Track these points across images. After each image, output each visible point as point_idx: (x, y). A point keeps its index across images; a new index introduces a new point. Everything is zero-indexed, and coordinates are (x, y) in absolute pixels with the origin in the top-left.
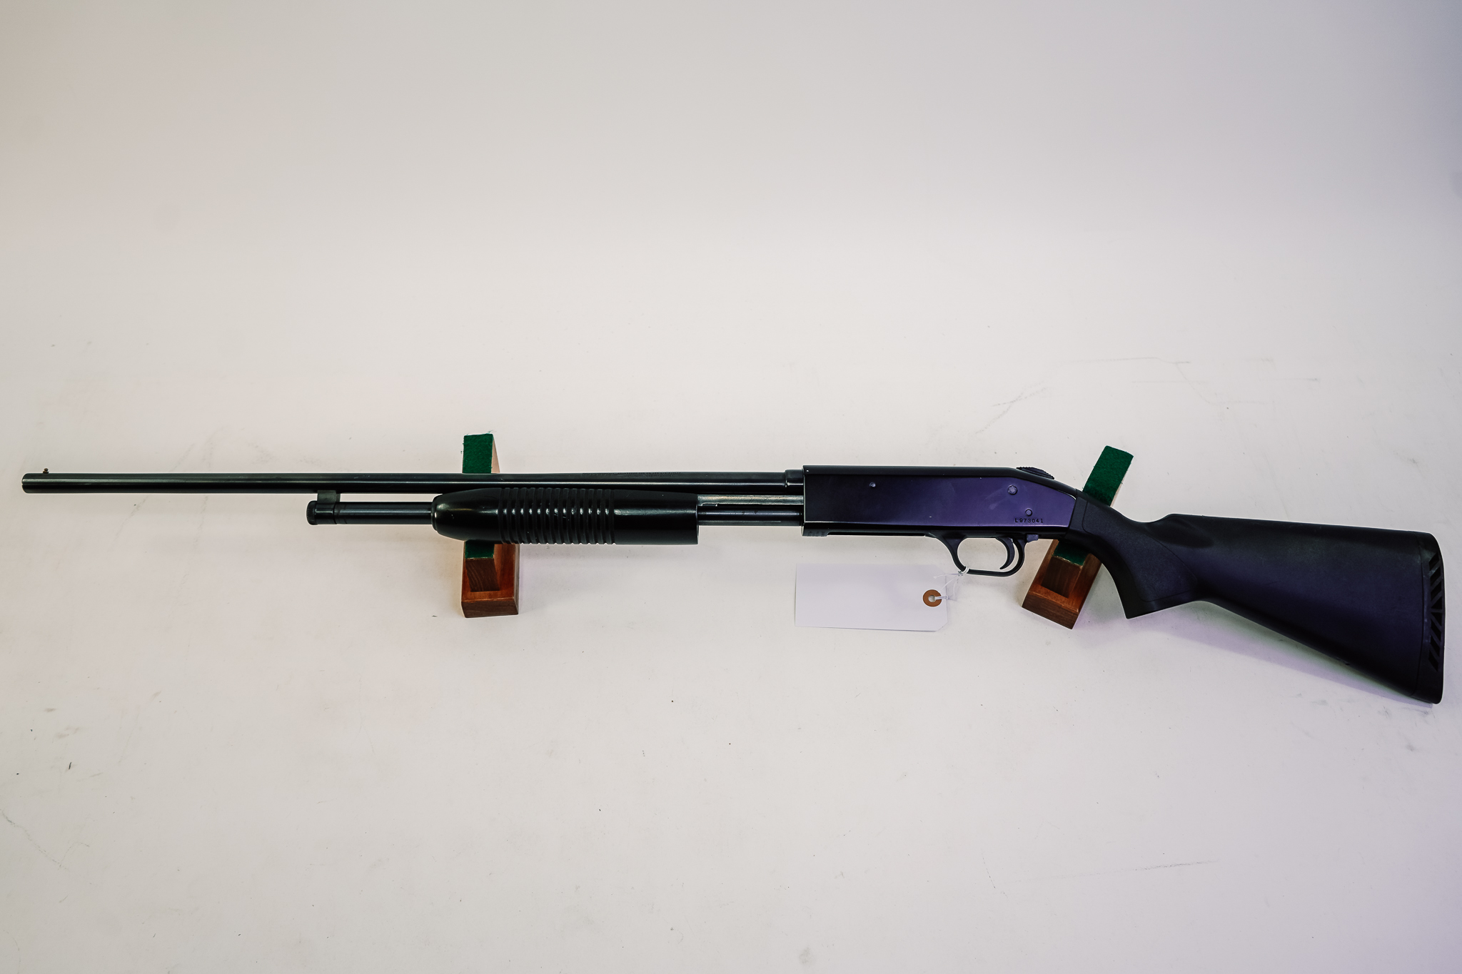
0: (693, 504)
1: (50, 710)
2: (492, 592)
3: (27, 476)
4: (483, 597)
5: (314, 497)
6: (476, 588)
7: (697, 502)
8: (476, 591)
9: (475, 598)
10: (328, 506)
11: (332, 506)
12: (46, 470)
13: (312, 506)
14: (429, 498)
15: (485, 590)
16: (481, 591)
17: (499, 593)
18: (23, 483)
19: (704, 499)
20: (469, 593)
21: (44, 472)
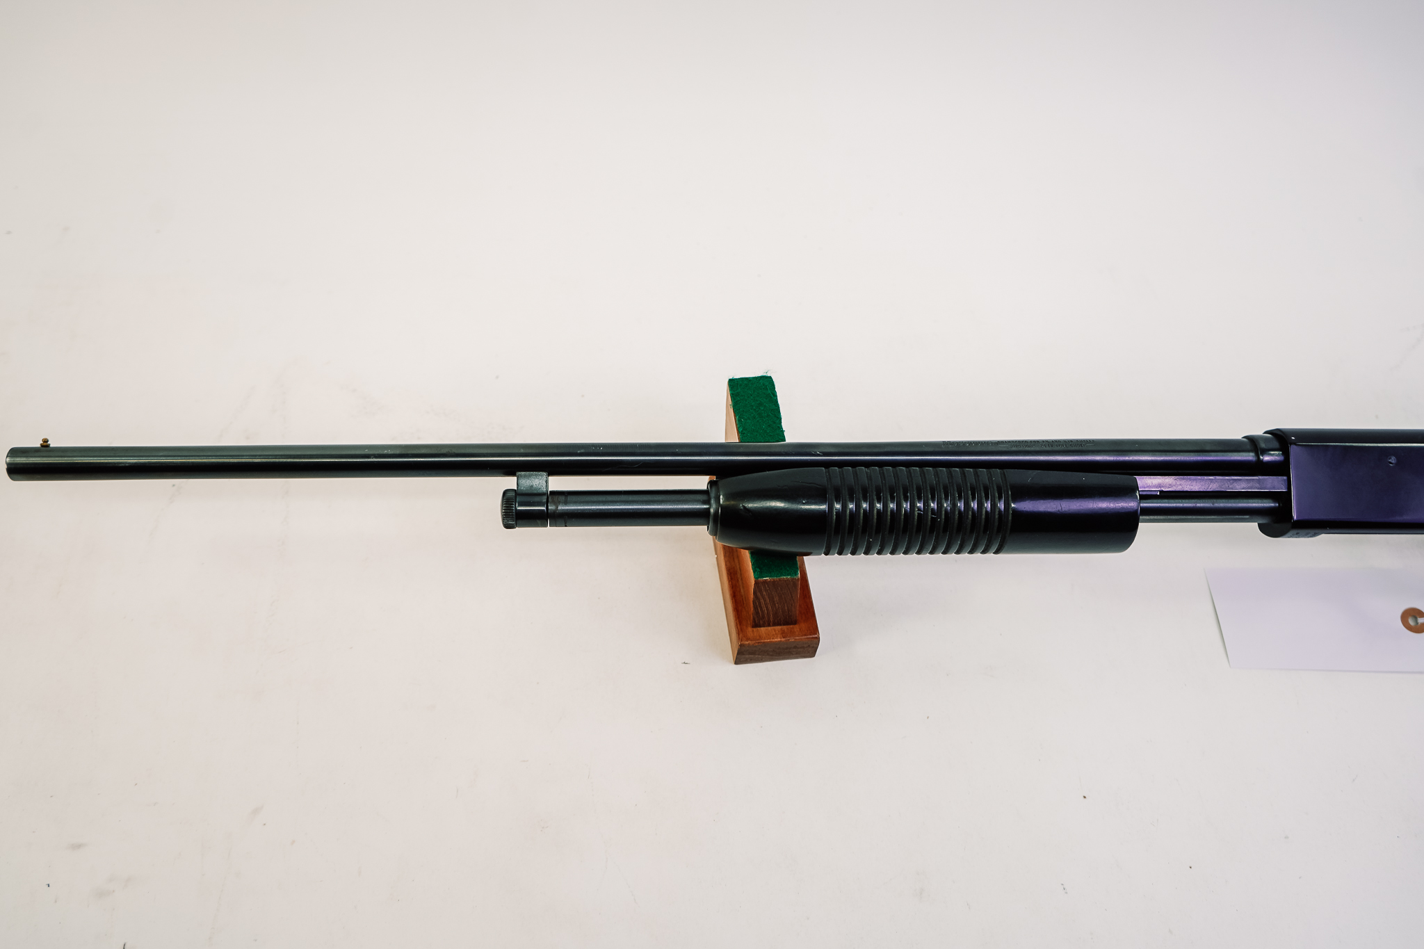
0: (1130, 490)
1: (77, 847)
2: (785, 627)
3: (14, 452)
4: (772, 634)
5: (510, 482)
6: (761, 622)
7: (1135, 488)
8: (760, 627)
9: (760, 637)
10: (537, 499)
11: (544, 499)
12: (46, 441)
13: (509, 499)
14: (700, 482)
15: (775, 624)
16: (769, 625)
17: (796, 628)
18: (8, 464)
19: (1148, 483)
20: (750, 629)
21: (42, 446)
